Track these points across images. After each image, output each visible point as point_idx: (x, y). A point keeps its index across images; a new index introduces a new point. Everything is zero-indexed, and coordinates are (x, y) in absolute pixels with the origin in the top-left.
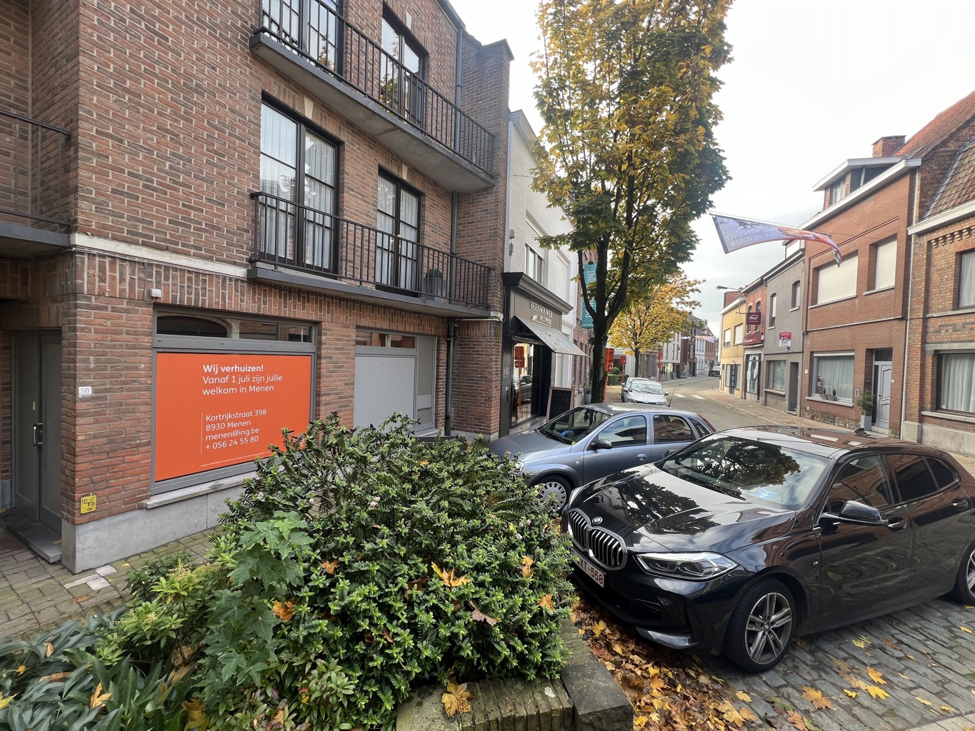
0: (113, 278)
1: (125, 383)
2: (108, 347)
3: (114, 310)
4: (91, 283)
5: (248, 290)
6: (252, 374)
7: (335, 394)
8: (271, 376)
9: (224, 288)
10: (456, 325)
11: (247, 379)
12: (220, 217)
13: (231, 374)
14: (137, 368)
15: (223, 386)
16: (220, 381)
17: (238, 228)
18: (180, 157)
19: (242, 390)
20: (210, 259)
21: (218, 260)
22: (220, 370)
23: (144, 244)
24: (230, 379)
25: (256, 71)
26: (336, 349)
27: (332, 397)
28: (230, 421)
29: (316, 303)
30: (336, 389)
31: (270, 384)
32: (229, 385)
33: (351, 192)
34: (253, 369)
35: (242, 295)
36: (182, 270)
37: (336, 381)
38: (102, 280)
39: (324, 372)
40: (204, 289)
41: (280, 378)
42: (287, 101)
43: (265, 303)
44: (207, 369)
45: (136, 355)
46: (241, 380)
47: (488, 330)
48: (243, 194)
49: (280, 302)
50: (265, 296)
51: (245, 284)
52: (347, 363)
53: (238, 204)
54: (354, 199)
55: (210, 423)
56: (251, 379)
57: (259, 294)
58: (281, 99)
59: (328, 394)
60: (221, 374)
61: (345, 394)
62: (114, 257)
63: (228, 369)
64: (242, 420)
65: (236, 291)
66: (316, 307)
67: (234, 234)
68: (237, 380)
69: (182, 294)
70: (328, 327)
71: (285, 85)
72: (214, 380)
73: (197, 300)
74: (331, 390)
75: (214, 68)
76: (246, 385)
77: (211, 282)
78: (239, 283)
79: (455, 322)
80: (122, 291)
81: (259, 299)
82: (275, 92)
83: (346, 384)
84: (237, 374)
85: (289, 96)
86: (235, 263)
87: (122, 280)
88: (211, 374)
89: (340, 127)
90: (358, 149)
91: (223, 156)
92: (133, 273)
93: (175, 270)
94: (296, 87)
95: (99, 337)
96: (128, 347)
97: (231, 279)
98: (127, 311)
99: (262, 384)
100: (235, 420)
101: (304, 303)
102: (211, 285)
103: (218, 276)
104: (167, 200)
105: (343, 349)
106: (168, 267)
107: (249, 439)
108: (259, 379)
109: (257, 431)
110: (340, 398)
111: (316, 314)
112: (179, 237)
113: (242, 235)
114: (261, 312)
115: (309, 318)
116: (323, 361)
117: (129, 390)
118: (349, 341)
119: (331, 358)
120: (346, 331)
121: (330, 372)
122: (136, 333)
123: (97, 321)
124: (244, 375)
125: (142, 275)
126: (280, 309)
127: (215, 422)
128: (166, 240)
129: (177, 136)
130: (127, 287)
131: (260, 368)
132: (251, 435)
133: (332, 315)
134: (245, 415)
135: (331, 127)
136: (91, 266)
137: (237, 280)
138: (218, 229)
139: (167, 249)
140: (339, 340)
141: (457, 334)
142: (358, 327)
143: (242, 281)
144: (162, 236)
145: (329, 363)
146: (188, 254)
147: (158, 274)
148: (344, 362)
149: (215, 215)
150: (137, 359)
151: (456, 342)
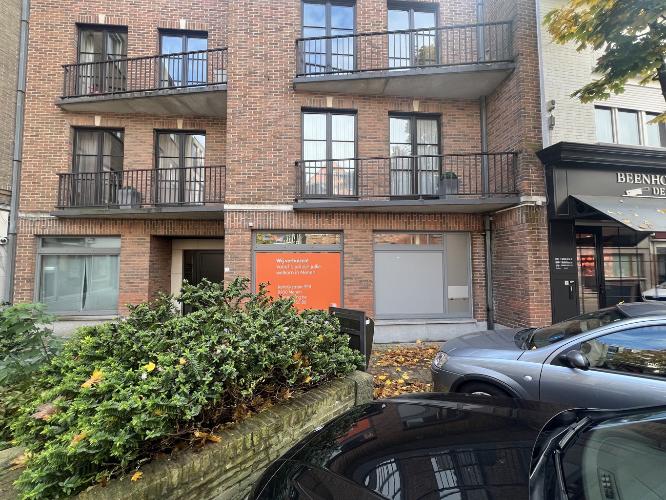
0: (236, 220)
1: (240, 266)
2: (235, 250)
3: (237, 234)
4: (229, 224)
5: (295, 216)
6: (302, 264)
7: (355, 279)
8: (314, 265)
9: (282, 218)
10: (491, 219)
11: (299, 267)
12: (280, 181)
13: (290, 264)
14: (244, 260)
15: (286, 270)
16: (285, 267)
17: (289, 185)
18: (262, 159)
19: (296, 273)
20: (275, 204)
21: (279, 204)
22: (285, 261)
23: (248, 203)
24: (290, 267)
25: (298, 99)
26: (355, 247)
27: (353, 280)
28: (290, 290)
29: (339, 218)
30: (357, 275)
31: (313, 270)
32: (290, 270)
33: (364, 139)
34: (303, 261)
35: (292, 220)
36: (262, 212)
37: (356, 269)
38: (233, 222)
39: (346, 263)
40: (272, 219)
41: (319, 267)
42: (316, 105)
43: (304, 222)
44: (278, 261)
45: (244, 253)
46: (296, 267)
47: (519, 217)
48: (291, 166)
49: (314, 221)
50: (304, 218)
51: (293, 214)
52: (366, 257)
53: (289, 172)
54: (367, 143)
55: (280, 290)
56: (302, 267)
57: (301, 218)
58: (312, 106)
59: (351, 278)
60: (285, 264)
61: (365, 279)
62: (236, 211)
63: (289, 261)
64: (297, 290)
65: (288, 218)
66: (339, 221)
67: (287, 188)
68: (294, 267)
69: (262, 223)
70: (349, 233)
71: (315, 97)
72: (282, 267)
73: (269, 226)
74: (353, 275)
75: (277, 110)
76: (299, 270)
77: (275, 215)
78: (290, 214)
79: (490, 216)
80: (239, 225)
81: (301, 221)
82: (308, 104)
83: (365, 272)
84: (294, 264)
85: (317, 102)
86: (288, 203)
87: (239, 220)
88: (280, 264)
89: (353, 102)
90: (369, 108)
91: (281, 150)
92: (243, 217)
93: (259, 212)
94: (321, 94)
95: (231, 246)
96: (242, 250)
97: (285, 212)
98: (241, 234)
99: (308, 270)
100: (293, 290)
101: (330, 219)
102: (275, 217)
103: (279, 212)
104: (256, 181)
105: (362, 247)
106: (256, 212)
107: (301, 302)
108: (306, 267)
109: (305, 297)
110: (360, 281)
111: (339, 225)
112: (261, 196)
113: (291, 188)
114: (303, 228)
115: (334, 228)
116: (346, 256)
117: (242, 270)
118: (367, 241)
119: (352, 253)
120: (364, 235)
121: (350, 263)
122: (244, 244)
123: (231, 239)
124: (297, 264)
125: (246, 217)
126: (314, 225)
127: (283, 289)
128: (256, 199)
129: (260, 150)
130: (241, 223)
131: (306, 261)
132: (302, 300)
133: (351, 224)
134: (298, 287)
135: (346, 106)
136: (229, 217)
137: (288, 212)
138: (279, 187)
139: (257, 203)
140: (358, 241)
141: (493, 227)
142: (374, 231)
143: (291, 212)
144: (254, 198)
145: (350, 257)
146: (265, 204)
147: (253, 215)
148: (363, 256)
149: (277, 181)
150: (245, 255)
151: (493, 235)
